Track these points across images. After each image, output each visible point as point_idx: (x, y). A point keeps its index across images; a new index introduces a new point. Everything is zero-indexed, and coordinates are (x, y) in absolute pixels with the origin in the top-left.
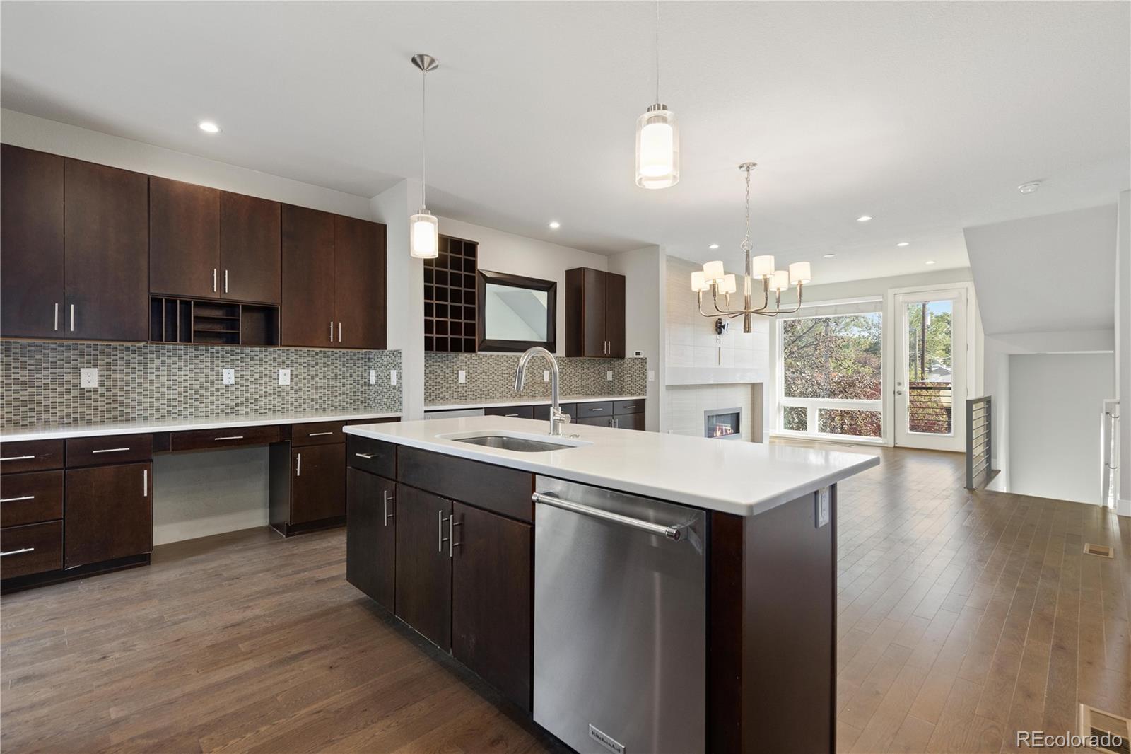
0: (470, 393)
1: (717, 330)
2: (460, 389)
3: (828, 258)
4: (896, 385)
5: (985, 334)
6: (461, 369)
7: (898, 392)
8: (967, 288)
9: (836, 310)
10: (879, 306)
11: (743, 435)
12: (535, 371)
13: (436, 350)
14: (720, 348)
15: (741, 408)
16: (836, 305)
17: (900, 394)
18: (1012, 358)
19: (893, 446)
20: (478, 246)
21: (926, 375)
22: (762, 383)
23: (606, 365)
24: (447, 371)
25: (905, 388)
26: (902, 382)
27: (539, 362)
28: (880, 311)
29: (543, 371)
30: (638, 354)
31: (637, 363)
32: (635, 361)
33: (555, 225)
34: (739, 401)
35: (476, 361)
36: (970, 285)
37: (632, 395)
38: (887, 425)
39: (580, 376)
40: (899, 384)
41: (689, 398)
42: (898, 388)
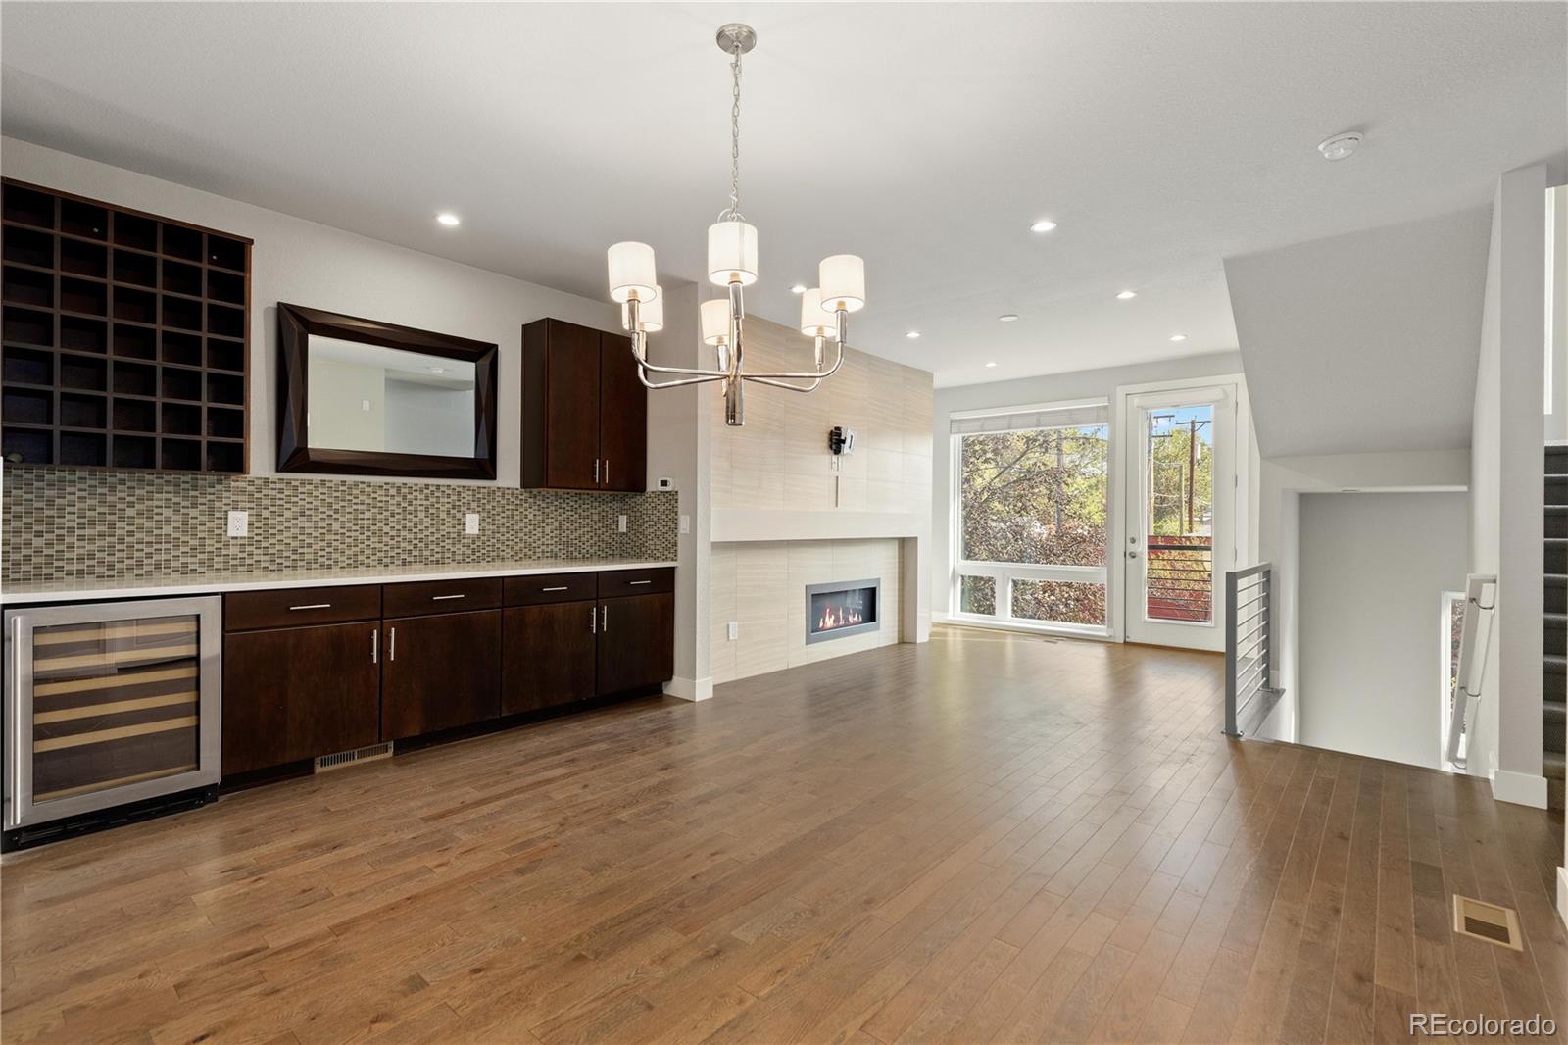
0: (262, 558)
1: (831, 447)
2: (233, 550)
3: (1008, 322)
4: (1129, 542)
5: (1262, 458)
6: (235, 509)
7: (1130, 554)
8: (1235, 383)
9: (1038, 420)
10: (1104, 414)
11: (882, 626)
12: (443, 515)
13: (163, 467)
14: (837, 478)
15: (878, 580)
16: (1038, 413)
17: (1134, 557)
18: (1306, 500)
19: (1122, 642)
20: (255, 249)
21: (1195, 526)
22: (916, 538)
23: (616, 505)
24: (193, 512)
25: (1142, 547)
26: (1136, 537)
27: (455, 498)
28: (1104, 422)
29: (464, 514)
30: (664, 483)
31: (664, 500)
32: (661, 497)
33: (448, 220)
34: (877, 568)
35: (281, 491)
36: (1240, 378)
37: (656, 559)
38: (1114, 606)
39: (556, 524)
40: (1133, 541)
41: (776, 565)
42: (1131, 548)
